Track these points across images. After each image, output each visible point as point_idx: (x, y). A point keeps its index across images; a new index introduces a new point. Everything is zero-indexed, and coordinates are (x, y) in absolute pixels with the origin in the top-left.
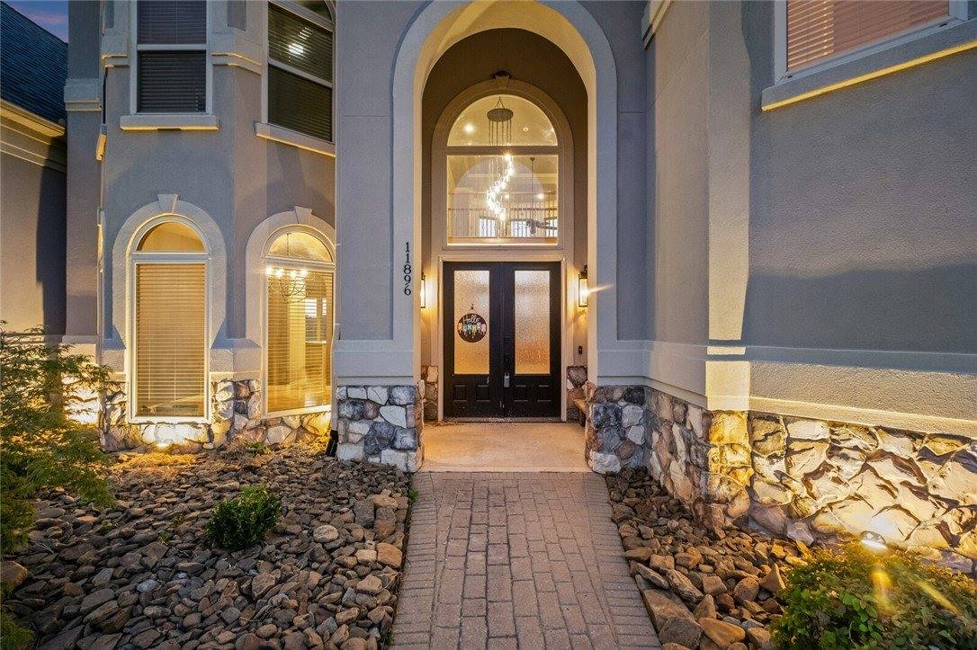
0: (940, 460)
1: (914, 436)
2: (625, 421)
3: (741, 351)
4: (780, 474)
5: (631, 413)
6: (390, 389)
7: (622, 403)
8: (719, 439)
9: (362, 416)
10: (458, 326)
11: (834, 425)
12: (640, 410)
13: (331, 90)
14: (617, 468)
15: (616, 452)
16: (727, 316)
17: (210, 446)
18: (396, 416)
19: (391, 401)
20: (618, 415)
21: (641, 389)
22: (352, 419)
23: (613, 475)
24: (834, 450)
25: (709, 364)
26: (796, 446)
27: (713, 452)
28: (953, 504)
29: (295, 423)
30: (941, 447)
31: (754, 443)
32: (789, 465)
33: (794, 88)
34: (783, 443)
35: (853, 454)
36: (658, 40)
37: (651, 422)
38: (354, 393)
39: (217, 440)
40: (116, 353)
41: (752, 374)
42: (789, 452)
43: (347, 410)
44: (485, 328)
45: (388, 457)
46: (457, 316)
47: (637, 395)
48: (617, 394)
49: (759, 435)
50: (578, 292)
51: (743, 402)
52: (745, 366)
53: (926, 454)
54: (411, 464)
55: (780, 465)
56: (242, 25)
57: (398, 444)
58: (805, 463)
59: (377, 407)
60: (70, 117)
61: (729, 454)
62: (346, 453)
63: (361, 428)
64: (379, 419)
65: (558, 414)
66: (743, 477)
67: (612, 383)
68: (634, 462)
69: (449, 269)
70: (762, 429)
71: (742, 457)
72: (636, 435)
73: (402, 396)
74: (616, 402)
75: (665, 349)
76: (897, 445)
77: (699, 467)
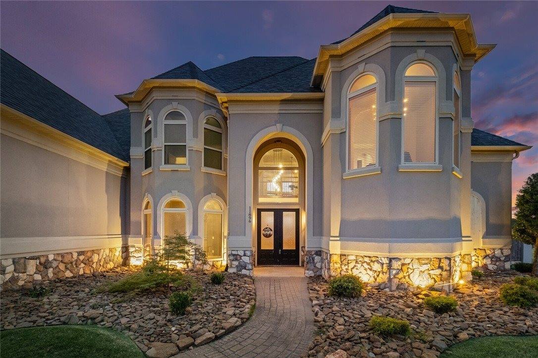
0: (374, 262)
1: (369, 257)
2: (315, 261)
3: (338, 239)
4: (347, 269)
5: (317, 259)
6: (245, 251)
7: (314, 256)
8: (333, 261)
9: (236, 260)
10: (262, 232)
11: (357, 256)
12: (320, 258)
13: (221, 152)
14: (313, 275)
15: (313, 270)
16: (335, 230)
17: (187, 269)
18: (246, 259)
19: (245, 255)
20: (313, 259)
21: (320, 251)
22: (233, 260)
23: (311, 277)
24: (357, 262)
25: (330, 242)
26: (349, 262)
27: (331, 264)
28: (376, 271)
29: (211, 264)
30: (374, 259)
31: (341, 262)
32: (348, 266)
33: (350, 174)
34: (347, 261)
35: (360, 262)
36: (324, 147)
37: (322, 261)
38: (234, 253)
39: (190, 268)
40: (158, 240)
41: (341, 244)
42: (348, 263)
43: (232, 258)
44: (272, 233)
45: (244, 272)
46: (262, 228)
47: (319, 253)
48: (313, 253)
49: (342, 260)
51: (339, 252)
52: (339, 242)
53: (372, 261)
54: (251, 274)
55: (347, 267)
56: (197, 137)
57: (247, 268)
58: (351, 265)
59: (241, 256)
60: (131, 160)
61: (335, 265)
62: (230, 270)
63: (236, 263)
64: (241, 260)
65: (298, 264)
66: (339, 270)
67: (312, 249)
68: (318, 273)
69: (259, 211)
70: (343, 258)
71: (339, 265)
72: (318, 265)
73: (248, 253)
74: (313, 255)
75: (324, 239)
76: (367, 260)
77: (329, 269)
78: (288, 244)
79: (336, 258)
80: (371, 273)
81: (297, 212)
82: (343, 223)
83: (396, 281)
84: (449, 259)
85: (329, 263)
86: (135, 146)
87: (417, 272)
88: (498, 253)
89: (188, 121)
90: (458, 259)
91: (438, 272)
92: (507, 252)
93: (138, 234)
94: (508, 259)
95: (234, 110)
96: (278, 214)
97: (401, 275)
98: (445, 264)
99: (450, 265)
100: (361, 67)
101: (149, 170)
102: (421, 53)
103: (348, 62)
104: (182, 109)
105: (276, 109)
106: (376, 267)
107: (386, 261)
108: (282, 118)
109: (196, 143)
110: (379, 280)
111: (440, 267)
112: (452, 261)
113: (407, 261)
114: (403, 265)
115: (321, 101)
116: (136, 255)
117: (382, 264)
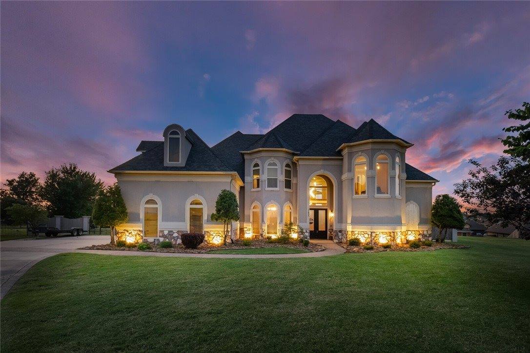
3: (351, 224)
4: (354, 238)
5: (340, 234)
6: (306, 230)
7: (338, 233)
8: (348, 234)
9: (302, 234)
11: (358, 232)
13: (291, 180)
15: (337, 240)
16: (349, 221)
19: (306, 232)
21: (342, 230)
23: (337, 243)
24: (358, 234)
25: (347, 226)
28: (366, 238)
30: (365, 233)
31: (352, 234)
33: (355, 197)
34: (354, 234)
35: (360, 234)
37: (342, 235)
38: (300, 231)
39: (279, 238)
41: (352, 227)
43: (300, 233)
44: (313, 221)
47: (340, 231)
48: (338, 231)
50: (331, 215)
51: (351, 230)
54: (310, 241)
55: (354, 236)
56: (282, 174)
57: (308, 238)
58: (356, 235)
59: (304, 233)
60: (245, 182)
61: (349, 236)
63: (302, 236)
64: (305, 235)
65: (327, 238)
66: (351, 238)
67: (337, 229)
68: (340, 241)
70: (353, 232)
71: (351, 236)
72: (341, 237)
73: (308, 231)
75: (344, 224)
76: (362, 233)
77: (347, 238)
78: (322, 228)
79: (350, 233)
80: (364, 238)
81: (326, 210)
82: (353, 218)
83: (374, 241)
84: (394, 233)
85: (346, 235)
86: (248, 176)
87: (381, 237)
88: (425, 233)
89: (278, 167)
90: (399, 234)
91: (390, 237)
92: (430, 232)
93: (249, 221)
94: (430, 235)
95: (300, 163)
96: (316, 211)
97: (375, 239)
98: (392, 234)
99: (394, 235)
100: (360, 153)
101: (258, 189)
102: (383, 152)
103: (355, 150)
104: (277, 162)
105: (320, 163)
106: (366, 236)
107: (370, 233)
108: (323, 167)
109: (281, 178)
110: (367, 241)
111: (390, 236)
112: (395, 234)
113: (378, 233)
114: (376, 235)
115: (342, 160)
116: (248, 232)
117: (368, 235)
